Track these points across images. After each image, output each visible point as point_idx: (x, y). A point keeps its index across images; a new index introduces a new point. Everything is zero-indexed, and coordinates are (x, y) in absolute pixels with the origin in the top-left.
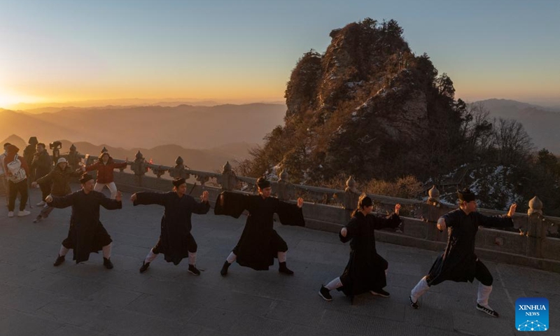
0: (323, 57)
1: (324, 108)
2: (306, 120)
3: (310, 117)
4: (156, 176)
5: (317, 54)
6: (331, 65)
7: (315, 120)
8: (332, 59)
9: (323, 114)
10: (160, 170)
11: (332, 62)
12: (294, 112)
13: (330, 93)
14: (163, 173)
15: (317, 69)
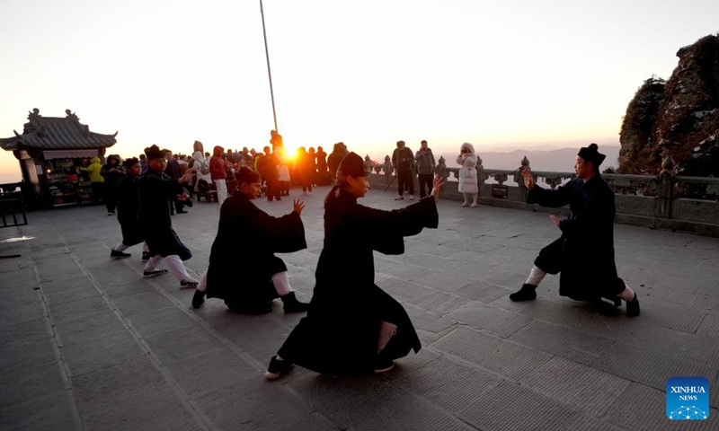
0: (668, 82)
1: (661, 145)
2: (640, 159)
3: (647, 155)
4: (497, 182)
5: (661, 80)
6: (676, 92)
7: (651, 158)
8: (676, 85)
9: (661, 151)
10: (501, 176)
11: (677, 88)
12: (628, 151)
13: (670, 125)
14: (506, 179)
15: (660, 99)
